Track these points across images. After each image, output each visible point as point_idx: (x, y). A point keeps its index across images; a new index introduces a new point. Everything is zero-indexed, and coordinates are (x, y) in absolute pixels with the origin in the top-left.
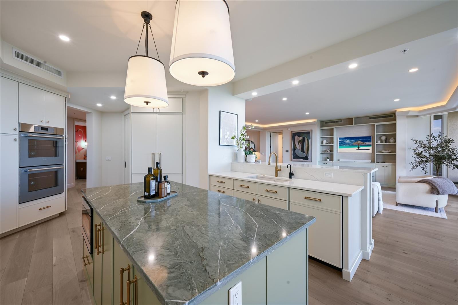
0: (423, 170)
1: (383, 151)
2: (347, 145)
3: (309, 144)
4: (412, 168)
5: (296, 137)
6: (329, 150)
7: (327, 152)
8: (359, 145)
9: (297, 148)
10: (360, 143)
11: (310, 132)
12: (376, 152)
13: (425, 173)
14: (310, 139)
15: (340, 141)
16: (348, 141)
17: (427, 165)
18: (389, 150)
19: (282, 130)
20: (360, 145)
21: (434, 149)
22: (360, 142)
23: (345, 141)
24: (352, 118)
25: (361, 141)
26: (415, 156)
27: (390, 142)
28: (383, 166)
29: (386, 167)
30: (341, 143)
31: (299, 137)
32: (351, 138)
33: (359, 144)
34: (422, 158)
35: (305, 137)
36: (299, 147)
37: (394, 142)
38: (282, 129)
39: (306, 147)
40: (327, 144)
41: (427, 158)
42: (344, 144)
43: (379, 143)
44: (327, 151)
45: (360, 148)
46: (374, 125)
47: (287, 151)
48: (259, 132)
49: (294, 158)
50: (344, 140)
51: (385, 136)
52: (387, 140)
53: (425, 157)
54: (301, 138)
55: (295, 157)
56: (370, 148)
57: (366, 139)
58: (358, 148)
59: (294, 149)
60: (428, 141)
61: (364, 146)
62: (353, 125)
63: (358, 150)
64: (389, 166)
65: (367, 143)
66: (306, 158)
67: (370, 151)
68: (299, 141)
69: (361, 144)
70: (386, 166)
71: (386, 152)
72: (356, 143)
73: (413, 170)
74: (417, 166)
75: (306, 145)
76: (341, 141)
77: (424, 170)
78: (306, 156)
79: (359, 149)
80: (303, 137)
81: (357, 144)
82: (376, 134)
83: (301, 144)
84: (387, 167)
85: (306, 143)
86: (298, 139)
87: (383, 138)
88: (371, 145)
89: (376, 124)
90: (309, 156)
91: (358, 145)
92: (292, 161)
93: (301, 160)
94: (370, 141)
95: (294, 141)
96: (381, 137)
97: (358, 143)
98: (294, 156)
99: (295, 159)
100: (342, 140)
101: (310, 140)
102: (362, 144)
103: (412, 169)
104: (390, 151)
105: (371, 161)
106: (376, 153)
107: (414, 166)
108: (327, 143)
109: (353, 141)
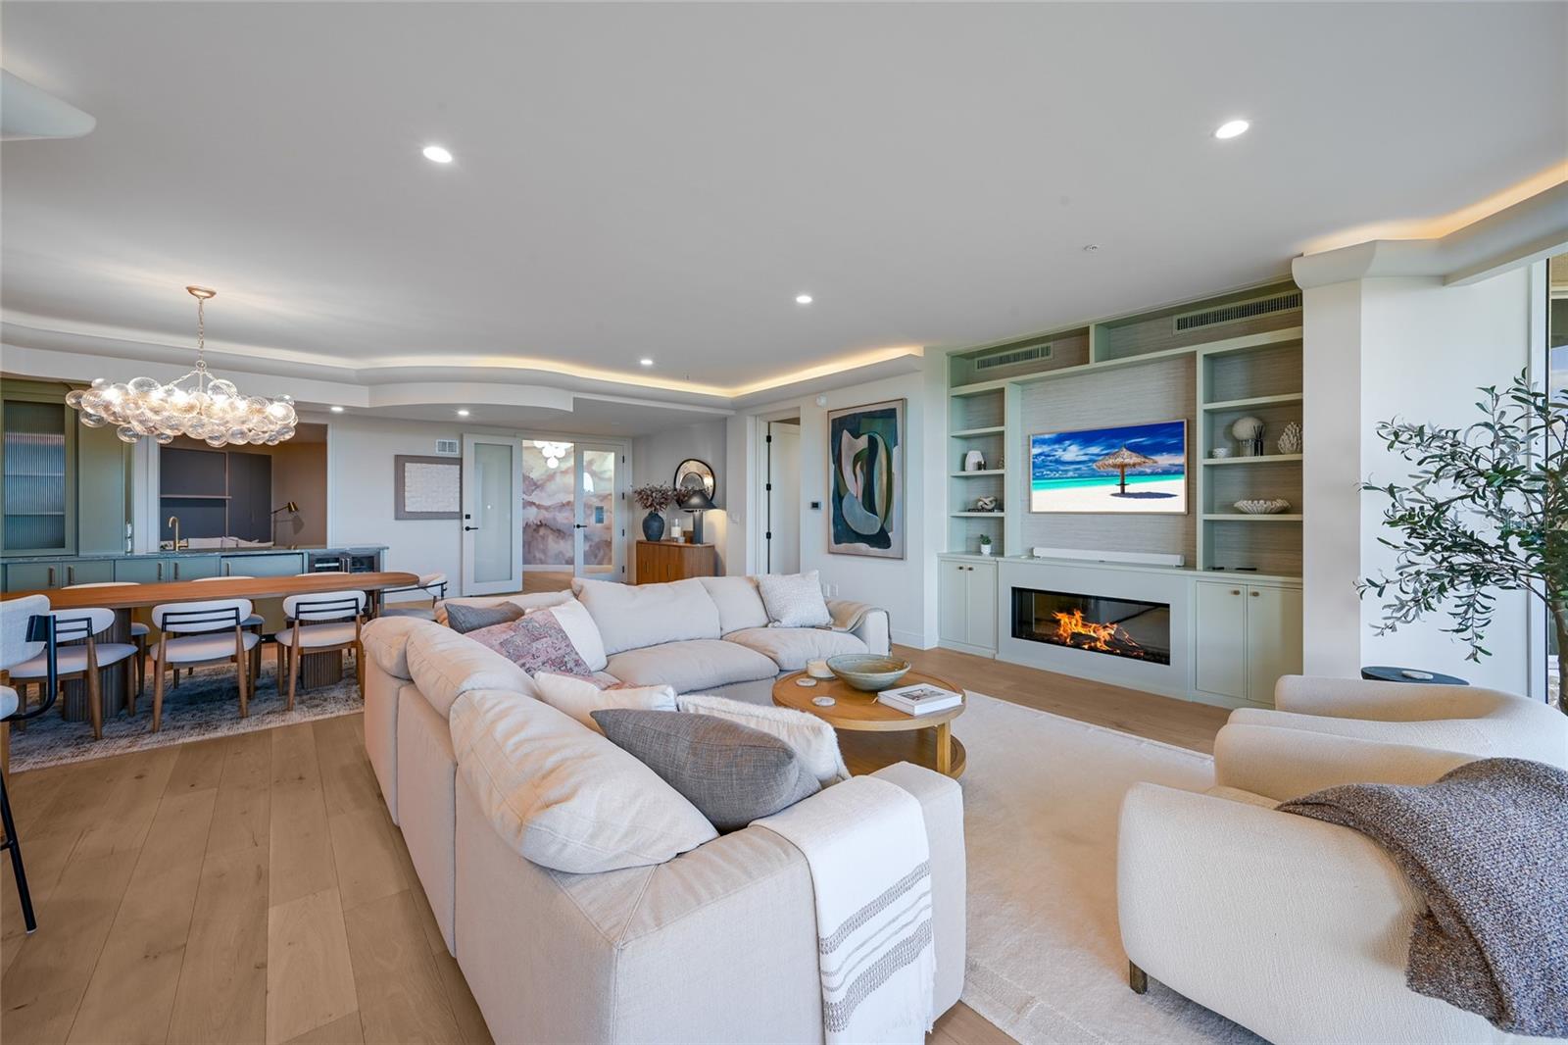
0: (1457, 631)
1: (1242, 504)
2: (1071, 474)
3: (894, 470)
4: (1388, 612)
5: (846, 435)
6: (987, 501)
7: (982, 509)
8: (1123, 472)
9: (848, 490)
10: (1127, 461)
11: (894, 410)
12: (1205, 512)
13: (1474, 656)
14: (896, 444)
15: (1036, 451)
16: (1072, 452)
17: (1486, 602)
19: (799, 408)
20: (1127, 471)
21: (1540, 485)
22: (1128, 457)
23: (1059, 453)
24: (1088, 329)
25: (1135, 449)
26: (1399, 535)
27: (1276, 453)
28: (1236, 593)
29: (1251, 598)
30: (1043, 466)
31: (856, 435)
32: (1086, 438)
33: (1123, 466)
34: (1446, 549)
35: (879, 439)
36: (854, 486)
37: (1296, 452)
38: (796, 405)
39: (881, 484)
40: (979, 469)
41: (1478, 553)
42: (1053, 466)
43: (1222, 456)
44: (981, 503)
45: (1128, 489)
46: (1194, 354)
47: (815, 505)
48: (725, 419)
49: (837, 541)
50: (1056, 446)
52: (1260, 442)
53: (1471, 544)
54: (863, 443)
55: (844, 533)
56: (1177, 485)
57: (1158, 440)
58: (1118, 490)
59: (838, 496)
60: (1487, 425)
61: (1146, 474)
62: (1093, 364)
63: (1118, 498)
64: (1269, 586)
65: (1164, 460)
66: (881, 540)
67: (1178, 505)
68: (857, 458)
69: (1134, 465)
70: (1251, 590)
71: (1255, 510)
72: (1111, 461)
73: (1393, 628)
74: (1422, 602)
75: (881, 474)
76: (1040, 454)
77: (1468, 634)
78: (882, 529)
79: (1123, 494)
80: (869, 437)
81: (1115, 466)
82: (1201, 406)
83: (862, 468)
84: (1256, 594)
85: (881, 468)
86: (851, 447)
87: (1245, 429)
88: (1183, 473)
89: (1203, 350)
90: (892, 530)
91: (1117, 472)
92: (830, 553)
93: (863, 547)
94: (1176, 449)
95: (837, 460)
96: (1231, 426)
97: (1119, 460)
98: (839, 527)
99: (840, 543)
100: (1046, 449)
101: (895, 451)
102: (1140, 464)
103: (1389, 622)
104: (1279, 503)
105: (1179, 557)
106: (1201, 516)
107: (1403, 605)
108: (980, 466)
109: (1095, 450)
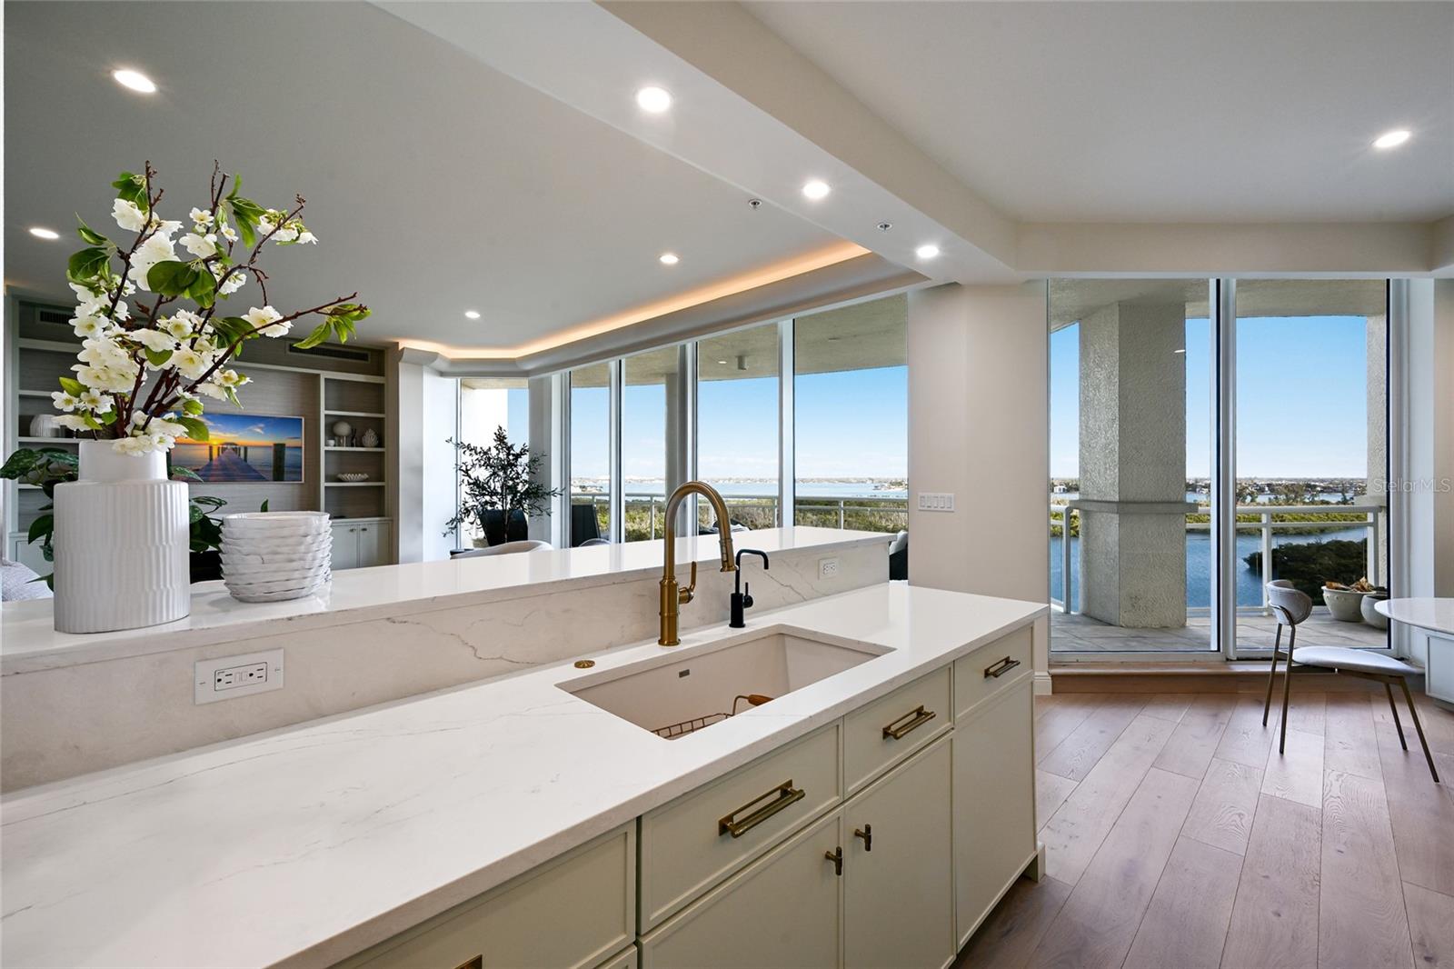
12: (325, 481)
18: (362, 473)
27: (363, 446)
28: (354, 530)
29: (361, 532)
43: (332, 445)
46: (319, 376)
51: (349, 423)
52: (355, 439)
64: (372, 523)
70: (361, 527)
71: (354, 481)
82: (323, 412)
84: (364, 530)
87: (344, 429)
89: (324, 375)
96: (338, 425)
104: (366, 476)
106: (323, 484)
